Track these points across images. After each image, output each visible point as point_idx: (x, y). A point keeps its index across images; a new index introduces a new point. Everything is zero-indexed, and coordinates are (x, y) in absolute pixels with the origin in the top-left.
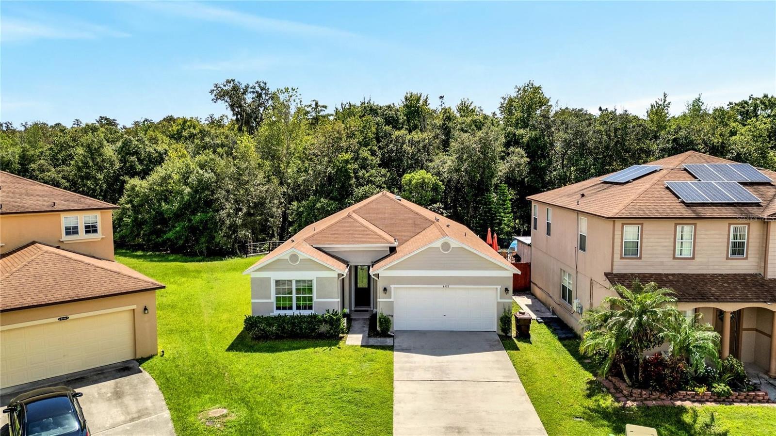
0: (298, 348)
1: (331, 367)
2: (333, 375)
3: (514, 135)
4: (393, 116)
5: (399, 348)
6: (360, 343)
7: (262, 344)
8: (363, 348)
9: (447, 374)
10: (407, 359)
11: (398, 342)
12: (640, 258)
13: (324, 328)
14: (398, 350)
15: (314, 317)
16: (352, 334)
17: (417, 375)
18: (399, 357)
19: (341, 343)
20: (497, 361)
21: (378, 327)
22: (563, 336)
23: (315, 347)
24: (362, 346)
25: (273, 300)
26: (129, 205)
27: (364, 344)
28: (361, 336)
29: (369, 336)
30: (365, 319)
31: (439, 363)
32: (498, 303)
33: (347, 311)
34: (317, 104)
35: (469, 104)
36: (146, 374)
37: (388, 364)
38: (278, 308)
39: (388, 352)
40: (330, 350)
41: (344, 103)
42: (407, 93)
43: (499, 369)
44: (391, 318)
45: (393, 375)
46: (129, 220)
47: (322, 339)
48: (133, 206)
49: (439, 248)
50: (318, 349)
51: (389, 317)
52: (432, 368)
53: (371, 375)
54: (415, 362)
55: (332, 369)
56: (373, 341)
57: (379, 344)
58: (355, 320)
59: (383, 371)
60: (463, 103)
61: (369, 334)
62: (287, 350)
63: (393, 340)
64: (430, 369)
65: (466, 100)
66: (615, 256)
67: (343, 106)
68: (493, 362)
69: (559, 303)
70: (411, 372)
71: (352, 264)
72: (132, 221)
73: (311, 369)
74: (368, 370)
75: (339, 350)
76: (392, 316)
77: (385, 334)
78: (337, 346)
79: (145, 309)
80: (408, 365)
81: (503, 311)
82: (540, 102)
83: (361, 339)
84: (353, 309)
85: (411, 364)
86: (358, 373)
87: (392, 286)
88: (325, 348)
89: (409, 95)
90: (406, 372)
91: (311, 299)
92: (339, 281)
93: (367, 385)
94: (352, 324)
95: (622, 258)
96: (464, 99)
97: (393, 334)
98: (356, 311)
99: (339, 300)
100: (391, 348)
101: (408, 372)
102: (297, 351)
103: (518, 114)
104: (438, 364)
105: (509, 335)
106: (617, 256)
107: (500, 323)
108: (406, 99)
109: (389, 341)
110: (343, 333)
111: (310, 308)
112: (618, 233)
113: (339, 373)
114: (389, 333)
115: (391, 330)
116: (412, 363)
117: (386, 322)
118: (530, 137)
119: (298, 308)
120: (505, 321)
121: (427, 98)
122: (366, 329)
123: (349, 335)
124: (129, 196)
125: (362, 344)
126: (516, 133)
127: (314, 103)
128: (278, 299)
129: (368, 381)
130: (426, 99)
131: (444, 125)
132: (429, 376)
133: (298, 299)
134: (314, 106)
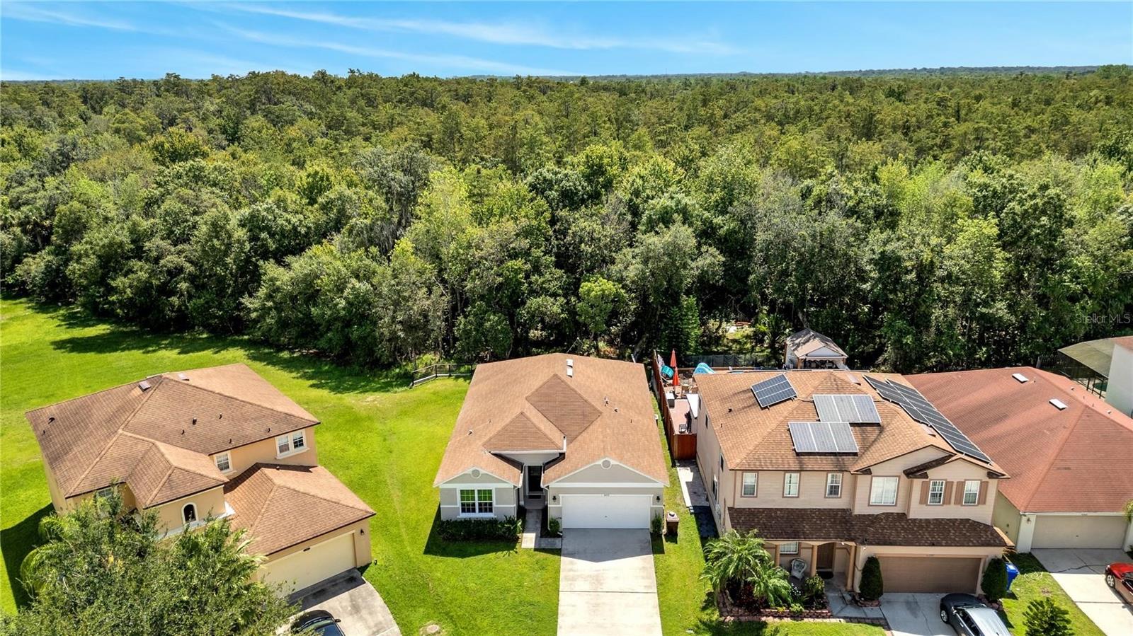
0: (483, 552)
1: (511, 576)
2: (512, 584)
4: (570, 189)
5: (566, 552)
6: (533, 545)
7: (452, 547)
8: (536, 552)
9: (602, 584)
10: (572, 566)
11: (567, 543)
12: (756, 497)
14: (566, 555)
15: (493, 522)
16: (527, 532)
17: (578, 585)
18: (564, 562)
19: (518, 545)
20: (644, 568)
21: (548, 527)
22: (706, 534)
23: (496, 551)
24: (535, 550)
25: (459, 505)
26: (271, 303)
27: (537, 547)
28: (534, 535)
29: (541, 537)
30: (537, 510)
31: (597, 569)
32: (651, 508)
33: (522, 502)
36: (368, 585)
37: (556, 572)
38: (463, 511)
39: (556, 557)
40: (509, 555)
43: (642, 577)
44: (559, 520)
45: (559, 585)
47: (503, 542)
48: (275, 304)
49: (600, 465)
50: (499, 553)
52: (590, 575)
54: (579, 570)
55: (512, 579)
56: (544, 542)
57: (549, 546)
58: (530, 512)
59: (551, 580)
61: (541, 534)
62: (474, 555)
63: (561, 541)
64: (589, 578)
66: (736, 495)
68: (640, 568)
71: (527, 463)
73: (496, 578)
74: (540, 580)
75: (516, 555)
76: (561, 518)
77: (555, 534)
78: (515, 550)
79: (362, 531)
80: (571, 573)
81: (656, 515)
83: (534, 540)
84: (527, 496)
85: (574, 573)
86: (532, 583)
87: (560, 495)
88: (505, 552)
90: (569, 582)
91: (491, 504)
92: (515, 491)
93: (539, 597)
94: (527, 521)
95: (742, 497)
97: (561, 535)
98: (531, 497)
99: (515, 504)
100: (558, 552)
101: (572, 582)
102: (484, 556)
103: (717, 195)
104: (596, 573)
105: (659, 536)
106: (738, 495)
107: (652, 523)
109: (558, 543)
110: (519, 532)
111: (491, 510)
112: (739, 478)
113: (517, 583)
114: (558, 533)
115: (559, 530)
116: (577, 571)
117: (556, 524)
118: (727, 230)
119: (480, 511)
120: (657, 523)
122: (539, 526)
123: (524, 535)
124: (268, 290)
125: (535, 546)
126: (713, 221)
128: (463, 505)
129: (540, 592)
131: (631, 201)
132: (586, 587)
133: (480, 504)
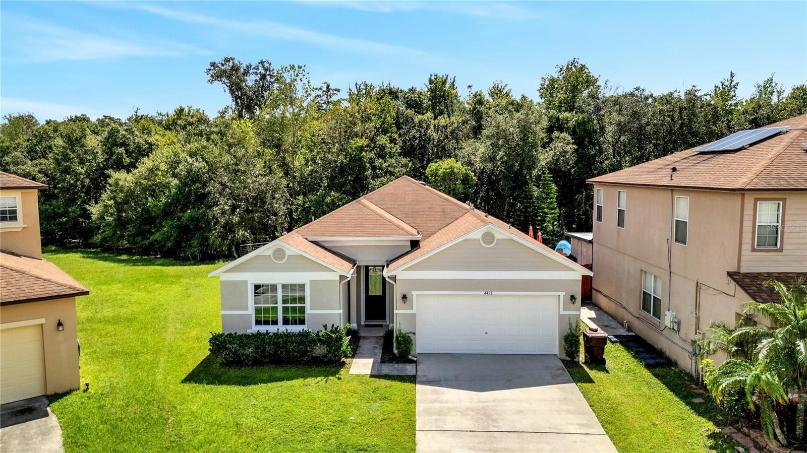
0: (281, 379)
1: (325, 408)
2: (326, 420)
3: (558, 119)
4: (415, 100)
5: (424, 379)
6: (368, 372)
7: (233, 372)
8: (373, 379)
9: (495, 421)
10: (434, 397)
11: (423, 369)
12: (781, 250)
13: (319, 350)
14: (422, 383)
15: (305, 335)
16: (359, 358)
17: (451, 423)
18: (422, 392)
19: (343, 371)
20: (565, 399)
21: (394, 349)
22: (652, 362)
23: (305, 377)
24: (372, 376)
25: (251, 311)
26: (112, 202)
27: (375, 373)
28: (371, 361)
29: (383, 361)
30: (378, 337)
31: (483, 402)
32: (561, 317)
33: (354, 326)
34: (328, 87)
35: (503, 87)
36: (53, 420)
37: (408, 403)
38: (258, 322)
39: (408, 385)
40: (326, 382)
41: (359, 83)
42: (431, 75)
43: (569, 412)
44: (412, 336)
45: (415, 421)
46: (111, 219)
47: (318, 366)
48: (116, 203)
49: (479, 239)
50: (311, 380)
51: (410, 335)
52: (472, 410)
53: (383, 422)
54: (447, 402)
55: (326, 413)
56: (387, 369)
57: (395, 373)
58: (365, 338)
59: (400, 415)
60: (496, 86)
61: (382, 359)
62: (265, 382)
63: (415, 367)
64: (470, 412)
65: (499, 82)
66: (744, 247)
67: (358, 86)
68: (560, 401)
69: (638, 316)
70: (443, 417)
71: (362, 262)
72: (115, 220)
73: (296, 410)
74: (378, 413)
75: (338, 381)
76: (414, 334)
77: (404, 357)
78: (337, 376)
79: (60, 324)
80: (437, 405)
81: (569, 327)
82: (587, 82)
83: (371, 366)
84: (363, 323)
85: (441, 405)
86: (363, 418)
87: (414, 293)
88: (319, 379)
89: (433, 78)
90: (434, 417)
91: (302, 310)
92: (341, 285)
93: (376, 439)
94: (360, 344)
95: (753, 250)
96: (497, 81)
97: (415, 359)
98: (366, 326)
99: (341, 311)
100: (413, 379)
101: (438, 417)
102: (279, 384)
103: (561, 96)
104: (481, 405)
105: (576, 360)
106: (746, 247)
107: (564, 343)
108: (431, 82)
109: (410, 369)
110: (347, 357)
111: (302, 322)
112: (748, 213)
113: (335, 418)
114: (410, 357)
115: (412, 353)
116: (442, 403)
117: (406, 341)
118: (576, 121)
119: (286, 322)
120: (570, 340)
121: (454, 81)
122: (379, 351)
123: (355, 360)
124: (112, 191)
125: (371, 372)
126: (560, 117)
127: (326, 85)
128: (258, 311)
129: (378, 432)
130: (453, 83)
131: (474, 109)
132: (467, 424)
133: (285, 310)
134: (325, 89)
